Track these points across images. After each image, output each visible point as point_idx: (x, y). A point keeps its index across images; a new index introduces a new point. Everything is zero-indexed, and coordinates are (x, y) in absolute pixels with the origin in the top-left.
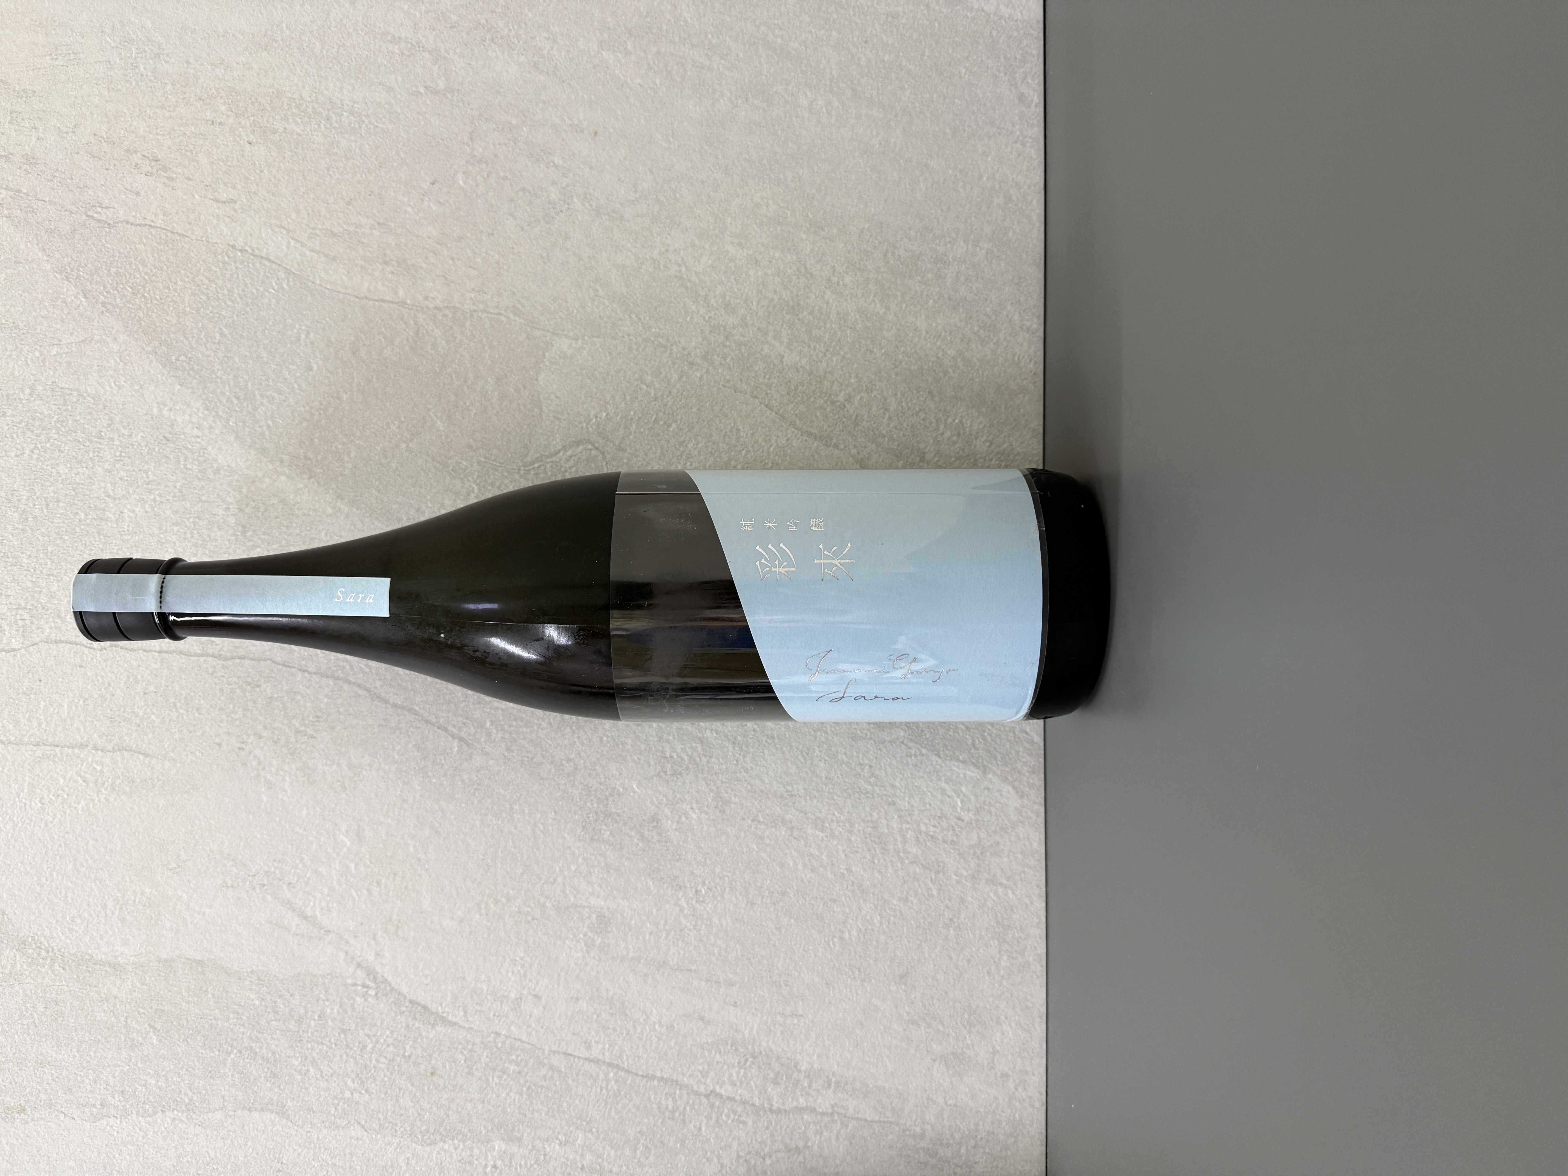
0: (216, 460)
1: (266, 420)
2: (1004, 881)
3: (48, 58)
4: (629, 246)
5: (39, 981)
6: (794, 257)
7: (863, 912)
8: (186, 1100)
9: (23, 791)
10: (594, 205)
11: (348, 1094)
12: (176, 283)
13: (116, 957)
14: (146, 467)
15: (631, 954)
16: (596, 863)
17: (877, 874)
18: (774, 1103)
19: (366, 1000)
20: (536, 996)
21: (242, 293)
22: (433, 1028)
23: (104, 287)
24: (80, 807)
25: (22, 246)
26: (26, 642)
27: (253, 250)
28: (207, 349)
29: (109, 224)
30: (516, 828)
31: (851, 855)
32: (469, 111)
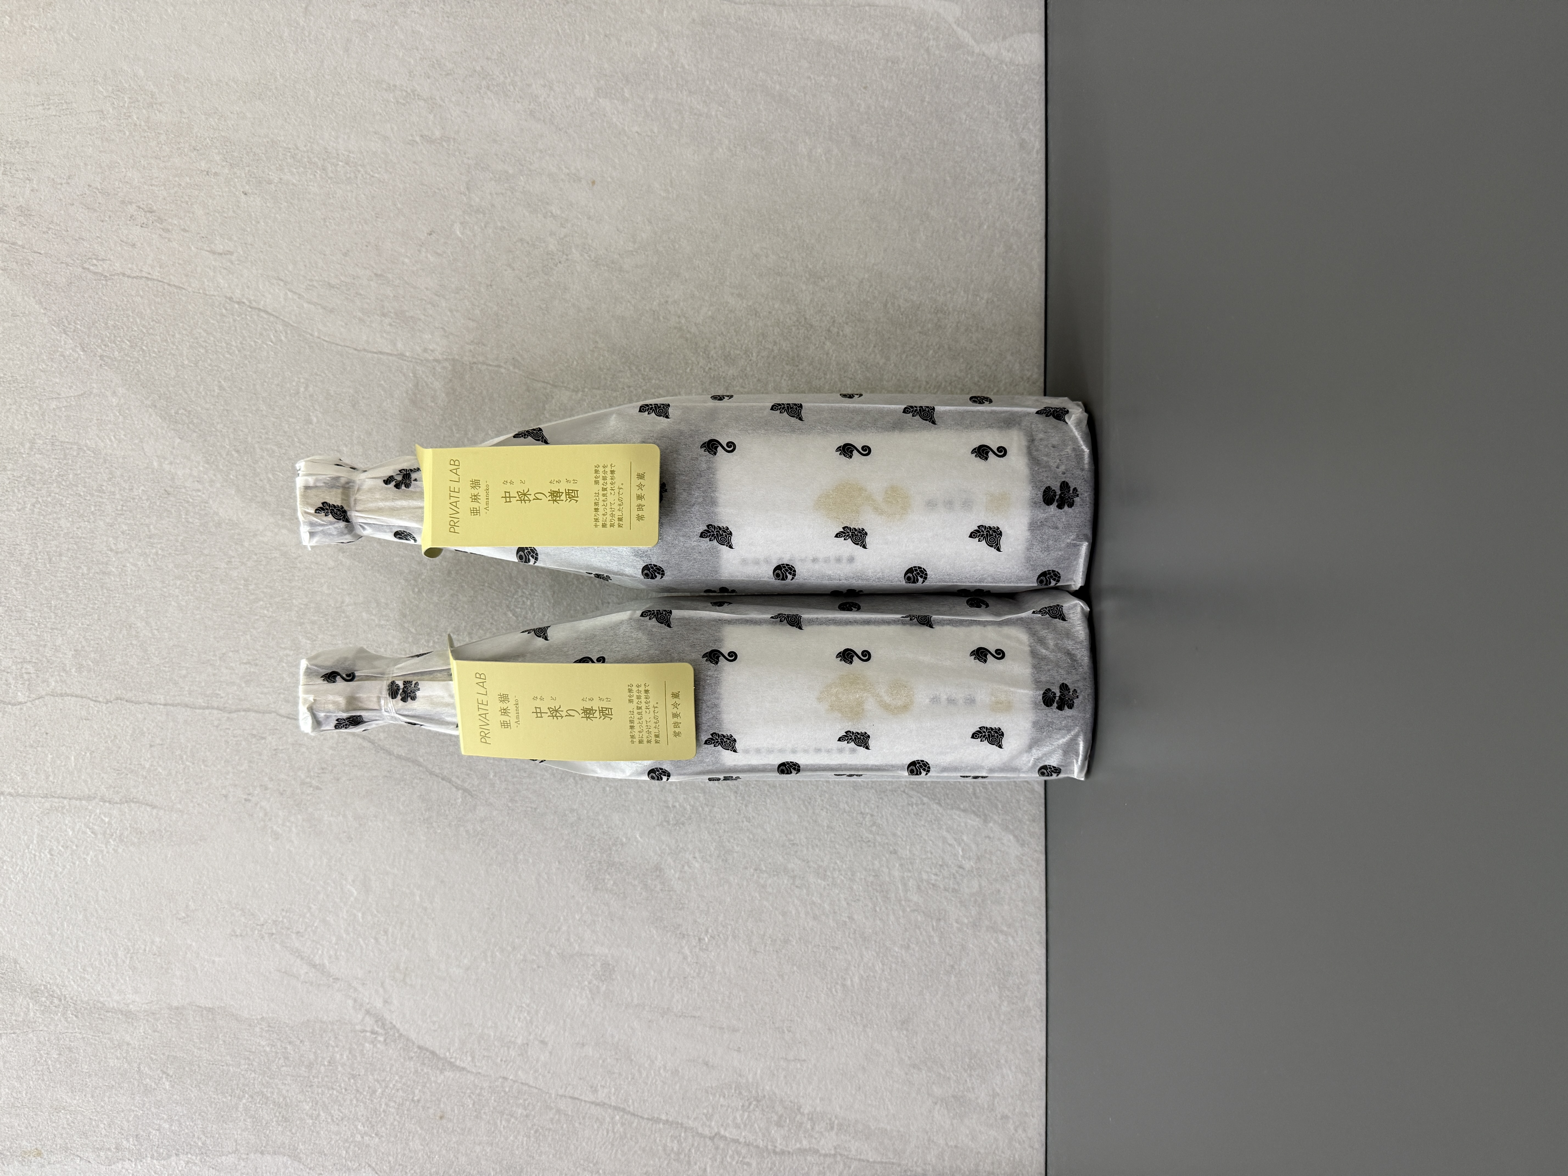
0: (217, 514)
1: (267, 473)
2: (1005, 929)
3: (40, 107)
4: (628, 297)
5: (52, 1028)
6: (794, 308)
7: (865, 960)
8: (200, 1144)
9: (32, 842)
10: (593, 256)
11: (358, 1138)
12: (173, 336)
13: (128, 1005)
14: (147, 521)
15: (636, 1001)
16: (600, 912)
17: (878, 922)
18: (778, 1145)
19: (375, 1046)
20: (543, 1042)
21: (240, 345)
22: (441, 1073)
23: (102, 340)
24: (89, 858)
25: (19, 299)
26: (32, 696)
27: (250, 302)
28: (206, 402)
29: (106, 276)
30: (520, 877)
31: (853, 904)
32: (466, 161)
